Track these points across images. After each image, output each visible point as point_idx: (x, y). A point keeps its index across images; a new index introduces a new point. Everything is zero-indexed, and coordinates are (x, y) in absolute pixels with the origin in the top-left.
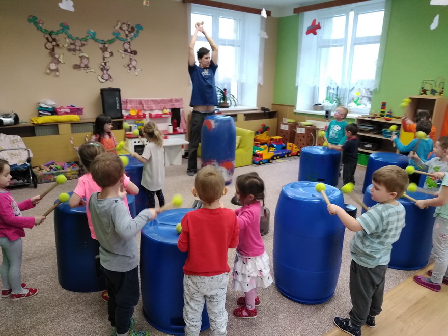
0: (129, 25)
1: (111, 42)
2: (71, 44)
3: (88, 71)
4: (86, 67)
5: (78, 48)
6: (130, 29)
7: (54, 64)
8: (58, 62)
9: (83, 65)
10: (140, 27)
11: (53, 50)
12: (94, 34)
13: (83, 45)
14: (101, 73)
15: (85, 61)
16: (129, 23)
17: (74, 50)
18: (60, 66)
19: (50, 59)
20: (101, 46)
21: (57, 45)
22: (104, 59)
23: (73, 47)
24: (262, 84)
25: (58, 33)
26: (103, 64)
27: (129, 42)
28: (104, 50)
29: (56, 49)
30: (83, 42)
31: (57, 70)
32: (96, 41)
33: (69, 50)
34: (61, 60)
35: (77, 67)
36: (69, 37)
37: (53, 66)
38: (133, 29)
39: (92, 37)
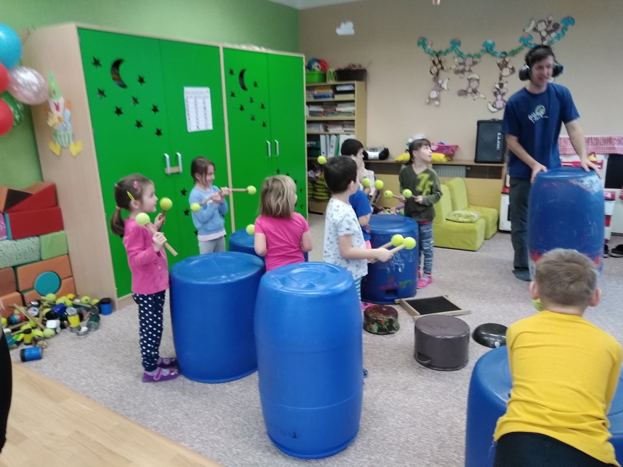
0: (550, 22)
2: (460, 64)
3: (476, 97)
5: (467, 68)
7: (435, 92)
8: (439, 88)
11: (438, 73)
12: (492, 47)
13: (474, 63)
14: (493, 99)
16: (551, 18)
17: (463, 72)
18: (443, 93)
19: (433, 84)
20: (500, 61)
21: (442, 68)
22: (501, 79)
23: (461, 67)
25: (447, 51)
26: (498, 86)
28: (502, 66)
29: (441, 73)
30: (476, 59)
31: (437, 99)
32: (494, 55)
33: (457, 72)
34: (445, 86)
35: (463, 93)
36: (460, 55)
37: (434, 95)
38: (556, 27)
39: (489, 50)
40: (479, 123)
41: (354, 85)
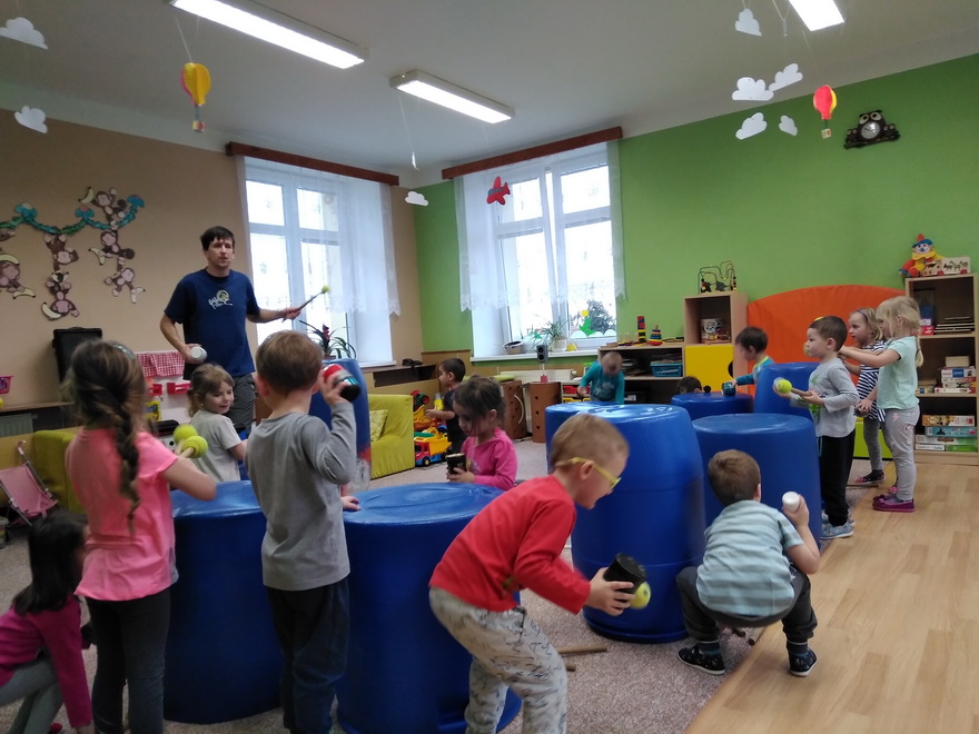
0: (113, 196)
1: (72, 230)
3: (16, 294)
4: (14, 283)
6: (115, 205)
9: (5, 282)
10: (137, 201)
12: (32, 215)
13: (4, 237)
14: (50, 299)
15: (10, 273)
16: (113, 192)
20: (49, 239)
22: (56, 268)
24: (398, 313)
26: (55, 278)
27: (115, 232)
28: (57, 247)
30: (6, 231)
38: (122, 205)
39: (28, 219)
40: (57, 333)
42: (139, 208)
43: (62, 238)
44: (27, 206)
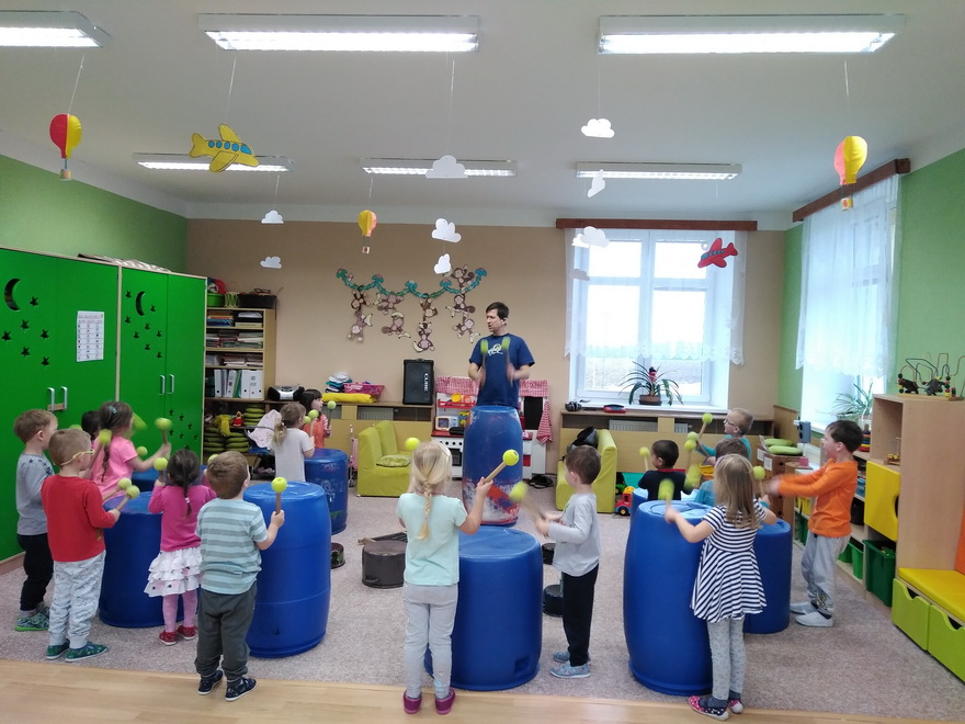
0: (466, 271)
1: (436, 295)
2: (383, 301)
3: (400, 335)
4: (399, 330)
5: (391, 306)
6: (466, 276)
7: (357, 327)
8: (363, 324)
9: (394, 328)
10: (482, 272)
11: (360, 308)
12: (414, 286)
13: (398, 302)
14: (418, 339)
15: (398, 323)
16: (466, 268)
17: (386, 308)
18: (366, 330)
19: (355, 320)
20: (422, 301)
21: (365, 303)
22: (424, 320)
23: (385, 304)
25: (369, 287)
26: (422, 326)
27: (464, 294)
28: (426, 306)
29: (363, 307)
30: (399, 298)
31: (360, 335)
32: (416, 295)
33: (380, 308)
34: (367, 321)
35: (387, 330)
36: (383, 291)
37: (356, 330)
38: (471, 276)
39: (412, 290)
40: (406, 362)
41: (262, 313)
42: (482, 277)
43: (429, 301)
44: (412, 282)
